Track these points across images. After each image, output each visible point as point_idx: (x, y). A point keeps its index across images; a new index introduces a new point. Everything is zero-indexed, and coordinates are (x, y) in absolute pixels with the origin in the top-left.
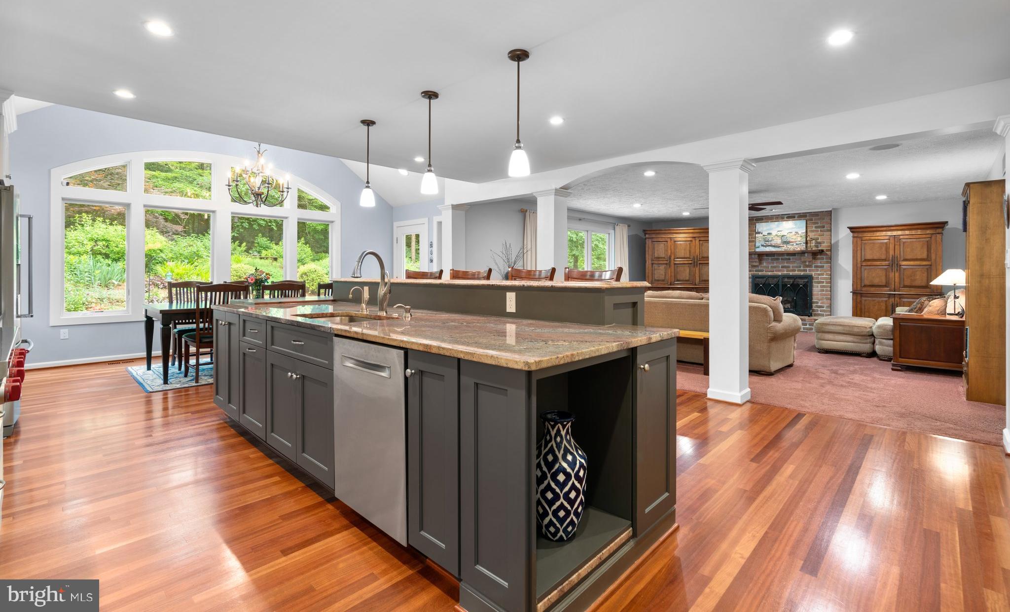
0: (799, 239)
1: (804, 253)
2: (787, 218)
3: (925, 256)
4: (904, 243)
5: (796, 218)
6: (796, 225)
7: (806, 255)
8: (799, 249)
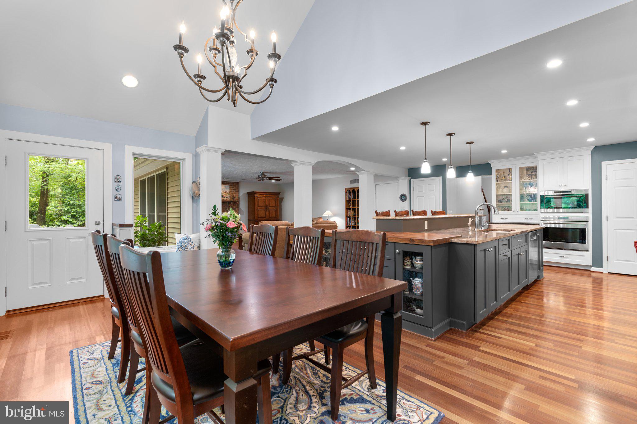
0: (227, 195)
1: (231, 202)
2: (226, 183)
3: (275, 205)
4: (270, 200)
5: (225, 184)
6: (225, 187)
7: (231, 203)
8: (227, 200)
